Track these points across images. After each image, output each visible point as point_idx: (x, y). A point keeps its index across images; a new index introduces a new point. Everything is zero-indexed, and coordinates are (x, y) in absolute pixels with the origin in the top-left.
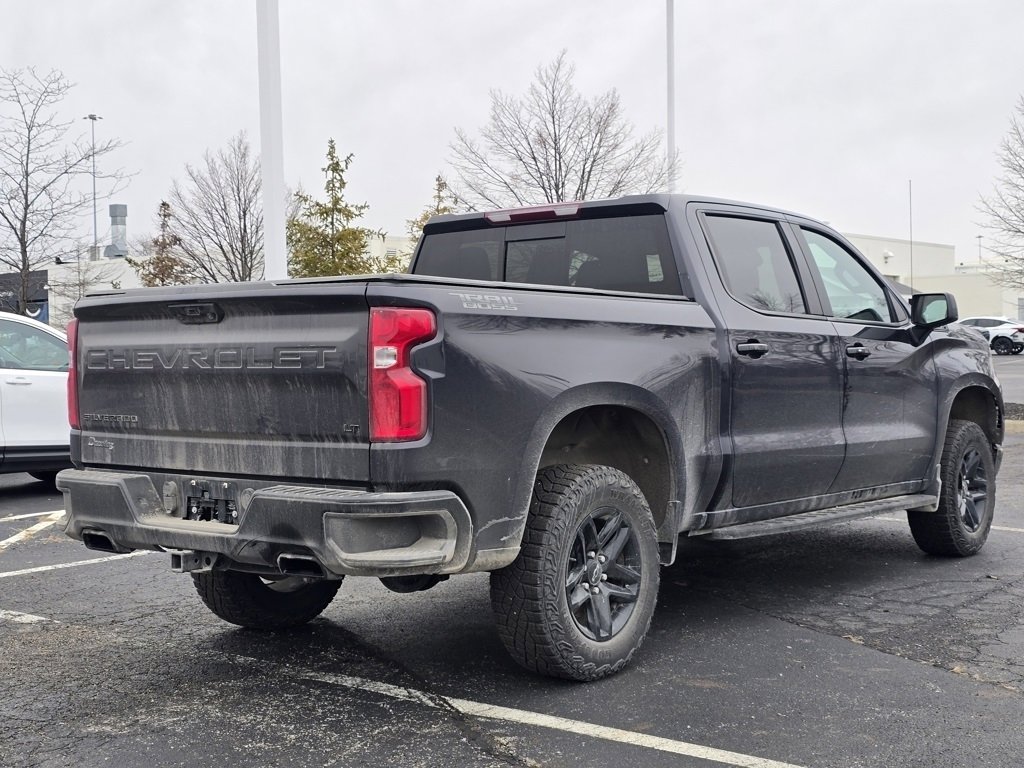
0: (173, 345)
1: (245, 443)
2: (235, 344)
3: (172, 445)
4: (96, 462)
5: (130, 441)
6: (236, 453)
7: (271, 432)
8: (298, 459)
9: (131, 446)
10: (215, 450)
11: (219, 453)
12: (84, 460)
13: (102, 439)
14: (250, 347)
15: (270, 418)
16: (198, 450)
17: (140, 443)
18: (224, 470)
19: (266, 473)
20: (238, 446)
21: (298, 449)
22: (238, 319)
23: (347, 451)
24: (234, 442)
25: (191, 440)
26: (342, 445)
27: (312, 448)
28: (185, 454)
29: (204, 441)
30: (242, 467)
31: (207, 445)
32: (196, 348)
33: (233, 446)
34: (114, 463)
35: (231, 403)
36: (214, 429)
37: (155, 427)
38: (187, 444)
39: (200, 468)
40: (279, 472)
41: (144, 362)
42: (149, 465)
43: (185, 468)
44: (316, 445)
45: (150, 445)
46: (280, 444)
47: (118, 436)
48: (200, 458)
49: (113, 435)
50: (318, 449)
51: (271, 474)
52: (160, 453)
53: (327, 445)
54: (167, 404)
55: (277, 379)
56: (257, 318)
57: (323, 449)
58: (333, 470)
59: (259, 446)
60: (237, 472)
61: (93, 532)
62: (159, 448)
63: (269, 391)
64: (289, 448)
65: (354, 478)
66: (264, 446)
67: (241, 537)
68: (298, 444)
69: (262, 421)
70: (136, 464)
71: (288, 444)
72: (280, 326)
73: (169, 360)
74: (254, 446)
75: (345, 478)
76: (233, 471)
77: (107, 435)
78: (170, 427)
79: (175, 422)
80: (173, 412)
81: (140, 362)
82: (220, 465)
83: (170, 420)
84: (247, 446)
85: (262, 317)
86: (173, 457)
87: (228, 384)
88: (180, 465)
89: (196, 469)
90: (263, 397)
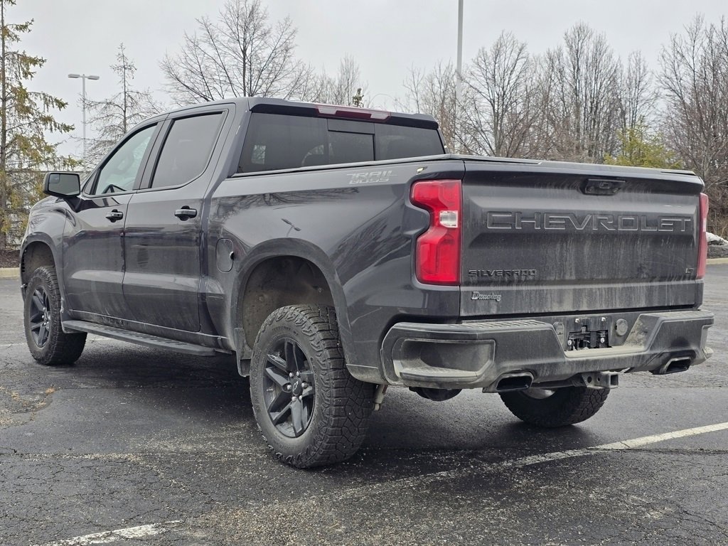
0: (584, 211)
1: (620, 286)
2: (632, 213)
3: (561, 293)
4: (479, 314)
5: (518, 292)
6: (614, 294)
7: (645, 276)
8: (656, 294)
9: (519, 297)
10: (598, 293)
11: (601, 295)
12: (463, 314)
13: (486, 293)
14: (644, 215)
15: (646, 266)
16: (583, 294)
17: (530, 292)
18: (604, 307)
19: (634, 306)
20: (615, 288)
21: (656, 287)
22: (627, 194)
23: (684, 285)
24: (612, 286)
25: (577, 287)
26: (681, 282)
27: (665, 286)
28: (572, 298)
29: (588, 287)
30: (618, 304)
31: (591, 289)
32: (603, 214)
33: (612, 288)
34: (500, 313)
35: (621, 257)
36: (605, 277)
37: (552, 278)
38: (574, 290)
39: (585, 308)
40: (643, 305)
41: (557, 224)
42: (537, 311)
43: (572, 310)
44: (666, 283)
45: (540, 295)
46: (644, 284)
47: (505, 288)
48: (585, 301)
49: (500, 288)
50: (668, 286)
51: (638, 307)
52: (549, 300)
53: (674, 283)
54: (568, 259)
55: (657, 239)
56: (640, 194)
57: (671, 285)
58: (676, 299)
59: (631, 287)
60: (614, 308)
61: (514, 375)
62: (549, 296)
63: (648, 246)
64: (651, 286)
65: (687, 304)
66: (634, 287)
67: (653, 352)
68: (656, 284)
69: (640, 269)
70: (524, 312)
71: (649, 284)
72: (656, 201)
73: (580, 222)
74: (628, 288)
75: (683, 304)
76: (610, 308)
77: (492, 288)
78: (567, 277)
79: (573, 273)
80: (573, 265)
81: (550, 224)
82: (601, 305)
83: (569, 271)
84: (623, 288)
85: (643, 194)
86: (560, 302)
87: (623, 243)
88: (567, 307)
89: (581, 310)
90: (643, 251)
